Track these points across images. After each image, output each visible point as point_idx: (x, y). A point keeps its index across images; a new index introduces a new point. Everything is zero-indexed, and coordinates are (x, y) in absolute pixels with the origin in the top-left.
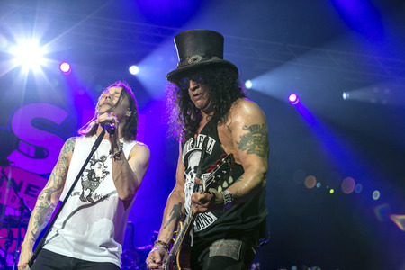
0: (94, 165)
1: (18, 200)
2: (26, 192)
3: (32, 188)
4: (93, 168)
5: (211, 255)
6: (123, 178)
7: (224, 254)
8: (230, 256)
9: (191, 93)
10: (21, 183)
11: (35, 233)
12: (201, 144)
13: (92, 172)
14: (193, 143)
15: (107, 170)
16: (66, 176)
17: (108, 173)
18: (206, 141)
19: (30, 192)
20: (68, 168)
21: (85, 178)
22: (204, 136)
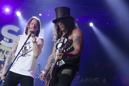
0: (26, 45)
1: (3, 56)
2: (6, 53)
3: (8, 52)
4: (26, 46)
5: (62, 74)
6: (36, 49)
7: (66, 73)
8: (68, 74)
9: (60, 27)
10: (4, 50)
11: (7, 66)
12: (63, 40)
13: (26, 47)
14: (60, 40)
15: (30, 46)
16: (17, 48)
17: (31, 47)
18: (64, 39)
19: (7, 53)
20: (18, 45)
21: (23, 49)
22: (64, 38)
